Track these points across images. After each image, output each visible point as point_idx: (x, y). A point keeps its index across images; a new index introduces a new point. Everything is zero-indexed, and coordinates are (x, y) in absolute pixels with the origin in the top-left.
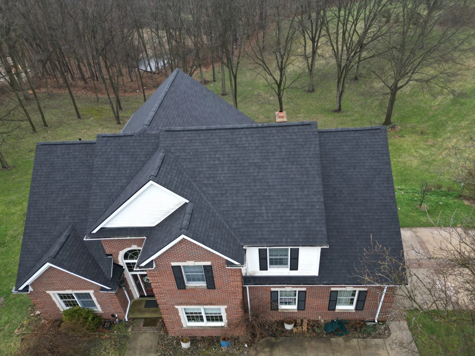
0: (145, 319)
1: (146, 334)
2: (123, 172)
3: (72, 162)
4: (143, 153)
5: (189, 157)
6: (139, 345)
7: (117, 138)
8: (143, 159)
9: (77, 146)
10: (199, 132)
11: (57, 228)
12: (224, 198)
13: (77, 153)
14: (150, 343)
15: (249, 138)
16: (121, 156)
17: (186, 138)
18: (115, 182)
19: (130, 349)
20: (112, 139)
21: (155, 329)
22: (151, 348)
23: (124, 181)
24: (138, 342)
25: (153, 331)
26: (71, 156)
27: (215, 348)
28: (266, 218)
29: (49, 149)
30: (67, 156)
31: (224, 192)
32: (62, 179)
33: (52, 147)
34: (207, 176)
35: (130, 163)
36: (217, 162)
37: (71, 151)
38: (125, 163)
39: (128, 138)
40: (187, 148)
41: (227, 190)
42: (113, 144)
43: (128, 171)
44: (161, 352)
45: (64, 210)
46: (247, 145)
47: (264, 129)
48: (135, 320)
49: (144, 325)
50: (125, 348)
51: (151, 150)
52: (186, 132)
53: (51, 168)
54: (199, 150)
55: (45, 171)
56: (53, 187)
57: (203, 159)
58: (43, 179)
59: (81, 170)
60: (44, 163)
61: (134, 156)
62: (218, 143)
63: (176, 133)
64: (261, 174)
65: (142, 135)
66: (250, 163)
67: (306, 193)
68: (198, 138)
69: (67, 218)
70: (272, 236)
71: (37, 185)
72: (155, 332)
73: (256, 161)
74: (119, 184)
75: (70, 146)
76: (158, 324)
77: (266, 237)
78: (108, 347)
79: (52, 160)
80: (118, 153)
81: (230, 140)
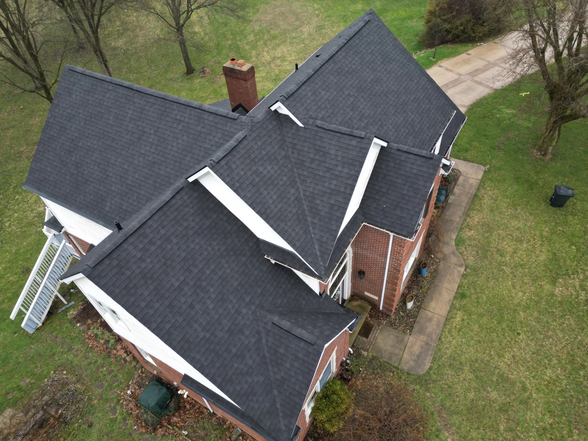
0: (359, 334)
1: (379, 338)
2: (281, 183)
3: (169, 247)
4: (277, 148)
5: (330, 111)
6: (389, 348)
7: (234, 153)
8: (283, 153)
9: (150, 222)
10: (312, 80)
11: (247, 332)
12: (385, 128)
13: (163, 232)
14: (391, 337)
15: (350, 59)
16: (261, 169)
17: (310, 94)
18: (286, 200)
19: (390, 358)
20: (229, 157)
21: (377, 327)
22: (397, 337)
23: (292, 191)
24: (384, 348)
25: (379, 331)
26: (159, 243)
27: (423, 282)
28: (418, 121)
29: (115, 262)
30: (153, 248)
31: (380, 123)
32: (182, 278)
33: (114, 255)
34: (358, 118)
35: (276, 168)
36: (352, 99)
37: (151, 236)
38: (272, 172)
39: (245, 142)
40: (319, 104)
41: (380, 120)
42: (238, 163)
43: (285, 179)
44: (407, 329)
45: (230, 306)
46: (354, 67)
47: (350, 43)
48: (355, 345)
49: (367, 337)
50: (386, 364)
51: (279, 138)
52: (303, 88)
53: (149, 282)
54: (330, 99)
55: (146, 293)
56: (183, 300)
57: (341, 105)
58: (157, 305)
59: (192, 246)
60: (131, 285)
61: (273, 158)
62: (335, 81)
63: (296, 95)
64: (384, 86)
65: (254, 129)
66: (370, 82)
67: (416, 81)
68: (317, 87)
69: (244, 311)
70: (432, 131)
71: (159, 320)
72: (380, 328)
73: (372, 77)
74: (293, 198)
75: (141, 231)
76: (372, 322)
77: (430, 135)
78: (375, 383)
79: (138, 271)
80: (254, 168)
81: (339, 70)
